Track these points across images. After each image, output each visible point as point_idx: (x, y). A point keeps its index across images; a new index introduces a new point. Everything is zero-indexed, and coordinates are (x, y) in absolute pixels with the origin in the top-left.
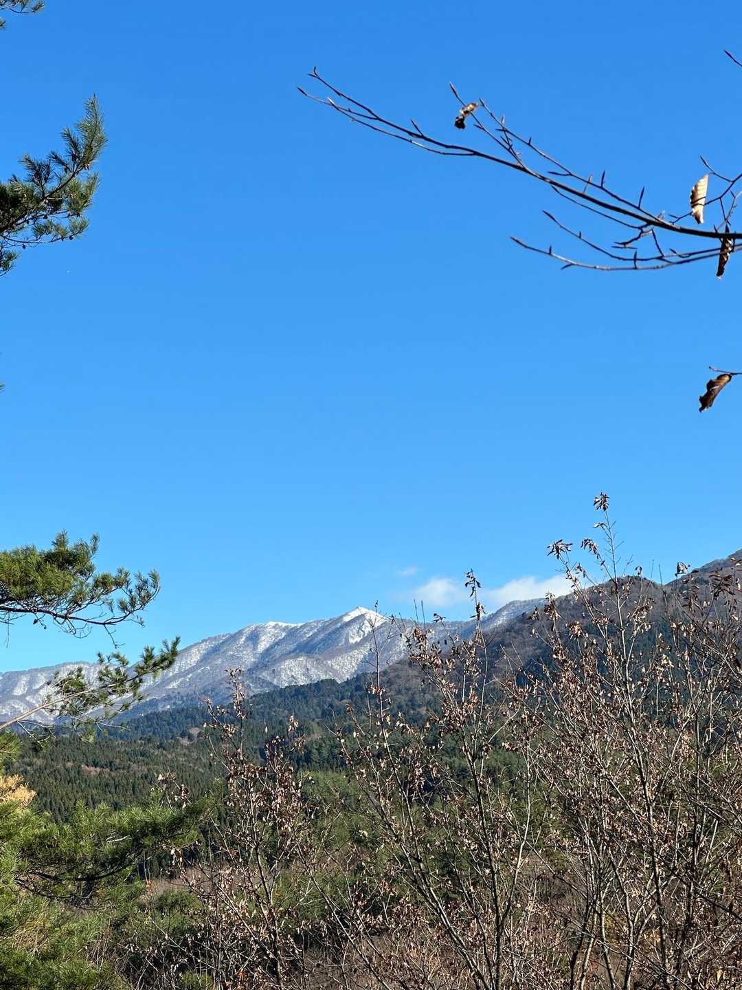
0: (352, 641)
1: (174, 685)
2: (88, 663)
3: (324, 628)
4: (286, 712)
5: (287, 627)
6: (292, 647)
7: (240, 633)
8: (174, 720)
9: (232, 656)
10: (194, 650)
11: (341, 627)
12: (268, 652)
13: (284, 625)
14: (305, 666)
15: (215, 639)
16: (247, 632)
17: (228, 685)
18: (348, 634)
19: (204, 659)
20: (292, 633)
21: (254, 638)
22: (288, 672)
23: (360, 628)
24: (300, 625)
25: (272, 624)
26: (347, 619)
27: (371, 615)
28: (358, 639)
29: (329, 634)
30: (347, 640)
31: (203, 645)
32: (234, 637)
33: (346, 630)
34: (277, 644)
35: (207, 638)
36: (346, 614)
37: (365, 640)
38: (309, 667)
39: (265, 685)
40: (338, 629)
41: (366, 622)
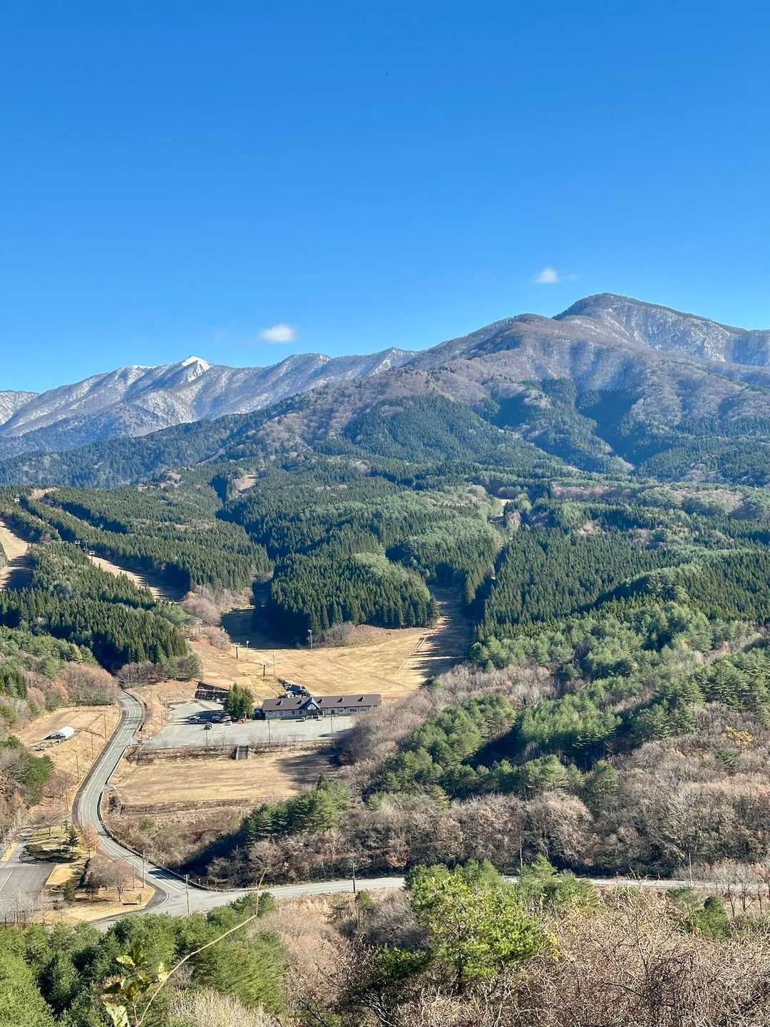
0: (190, 380)
1: (74, 407)
2: (14, 392)
3: (169, 370)
4: (187, 443)
5: (145, 369)
6: (150, 382)
7: (115, 372)
8: (112, 446)
9: (111, 388)
10: (85, 384)
11: (182, 370)
12: (134, 384)
13: (144, 367)
14: (163, 397)
15: (98, 376)
16: (119, 372)
17: (116, 410)
18: (187, 375)
19: (92, 390)
20: (149, 373)
21: (124, 375)
22: (153, 401)
23: (195, 371)
24: (154, 367)
25: (136, 367)
26: (185, 364)
27: (201, 362)
28: (193, 378)
29: (175, 374)
30: (187, 379)
31: (91, 380)
32: (111, 375)
33: (186, 372)
34: (140, 380)
35: (92, 375)
36: (184, 361)
37: (199, 379)
38: (166, 397)
39: (139, 409)
40: (180, 371)
41: (198, 366)
